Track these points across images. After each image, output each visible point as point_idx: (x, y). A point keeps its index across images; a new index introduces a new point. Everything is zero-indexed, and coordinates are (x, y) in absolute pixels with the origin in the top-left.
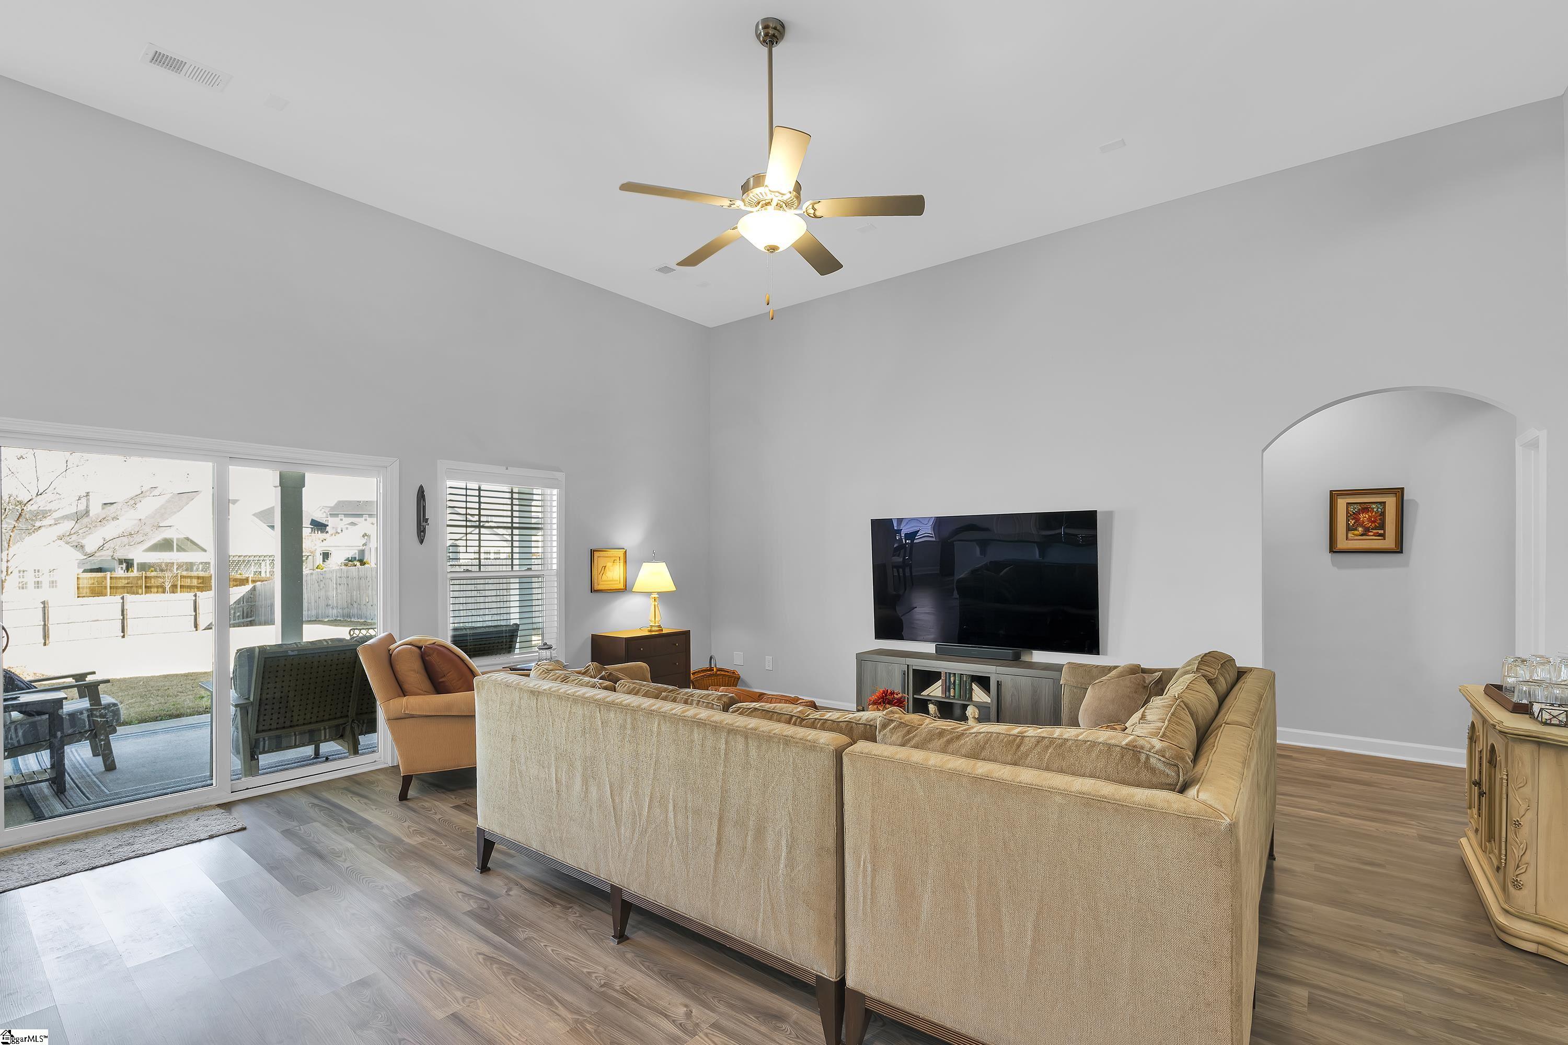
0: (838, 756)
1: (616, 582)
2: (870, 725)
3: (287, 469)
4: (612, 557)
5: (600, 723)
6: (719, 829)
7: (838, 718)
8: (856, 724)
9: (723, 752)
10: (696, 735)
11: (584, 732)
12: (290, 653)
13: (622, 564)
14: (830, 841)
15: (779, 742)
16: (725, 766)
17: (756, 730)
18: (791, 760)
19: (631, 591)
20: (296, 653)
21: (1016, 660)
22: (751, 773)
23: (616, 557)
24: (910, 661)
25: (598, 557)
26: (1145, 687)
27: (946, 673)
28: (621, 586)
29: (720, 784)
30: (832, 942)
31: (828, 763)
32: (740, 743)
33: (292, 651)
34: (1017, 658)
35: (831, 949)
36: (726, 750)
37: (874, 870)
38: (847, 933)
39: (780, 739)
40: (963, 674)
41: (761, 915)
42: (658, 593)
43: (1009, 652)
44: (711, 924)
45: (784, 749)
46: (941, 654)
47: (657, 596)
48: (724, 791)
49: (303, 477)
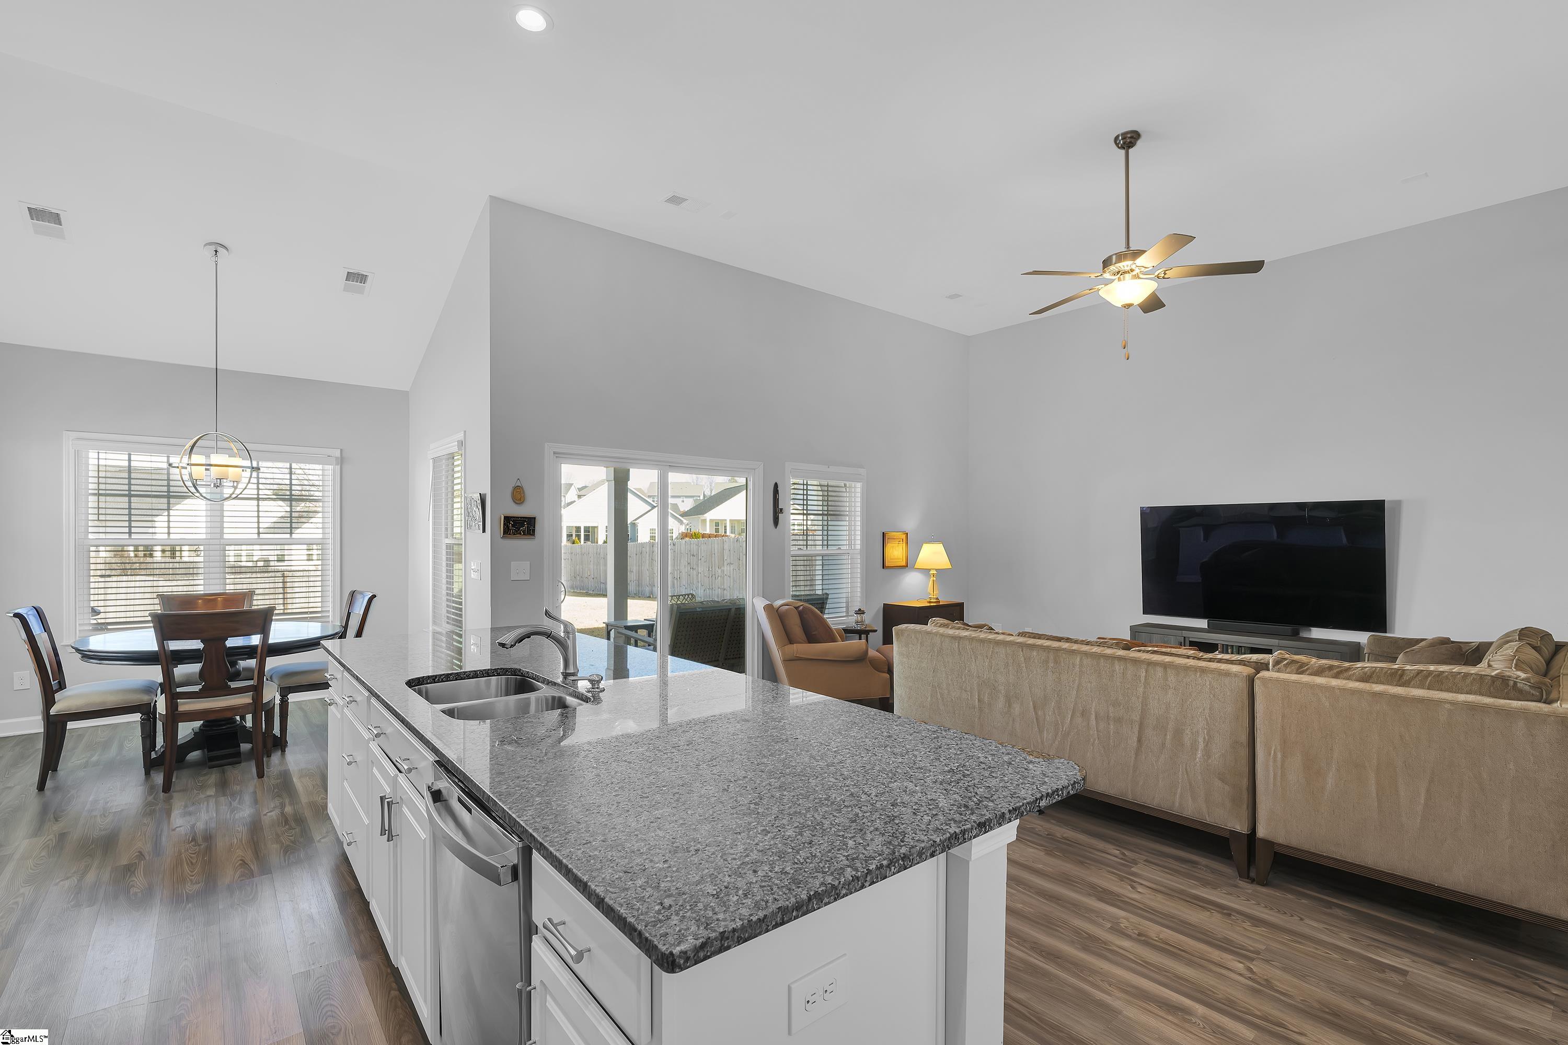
0: (1251, 681)
1: (900, 560)
2: (1260, 663)
3: (618, 465)
4: (898, 539)
5: (1022, 659)
6: (1139, 732)
7: (1230, 658)
8: (1248, 662)
9: (1143, 679)
10: (1117, 667)
11: (1007, 665)
12: (698, 610)
13: (904, 544)
14: (1244, 738)
15: (1196, 671)
16: (1145, 687)
17: (1173, 663)
18: (1208, 683)
19: (913, 568)
20: (701, 610)
21: (1295, 636)
22: (1170, 692)
23: (900, 539)
24: (1185, 633)
25: (888, 539)
26: (1461, 654)
27: (1223, 645)
28: (904, 564)
29: (1140, 700)
30: (1245, 806)
31: (1243, 685)
32: (1160, 672)
33: (699, 608)
34: (1295, 635)
35: (1244, 812)
36: (1146, 677)
37: (1284, 757)
38: (1257, 801)
39: (1196, 669)
40: (1241, 647)
41: (1179, 789)
42: (936, 570)
43: (1288, 629)
44: (1130, 798)
45: (1200, 676)
46: (1211, 629)
47: (935, 572)
48: (1145, 704)
49: (629, 470)
